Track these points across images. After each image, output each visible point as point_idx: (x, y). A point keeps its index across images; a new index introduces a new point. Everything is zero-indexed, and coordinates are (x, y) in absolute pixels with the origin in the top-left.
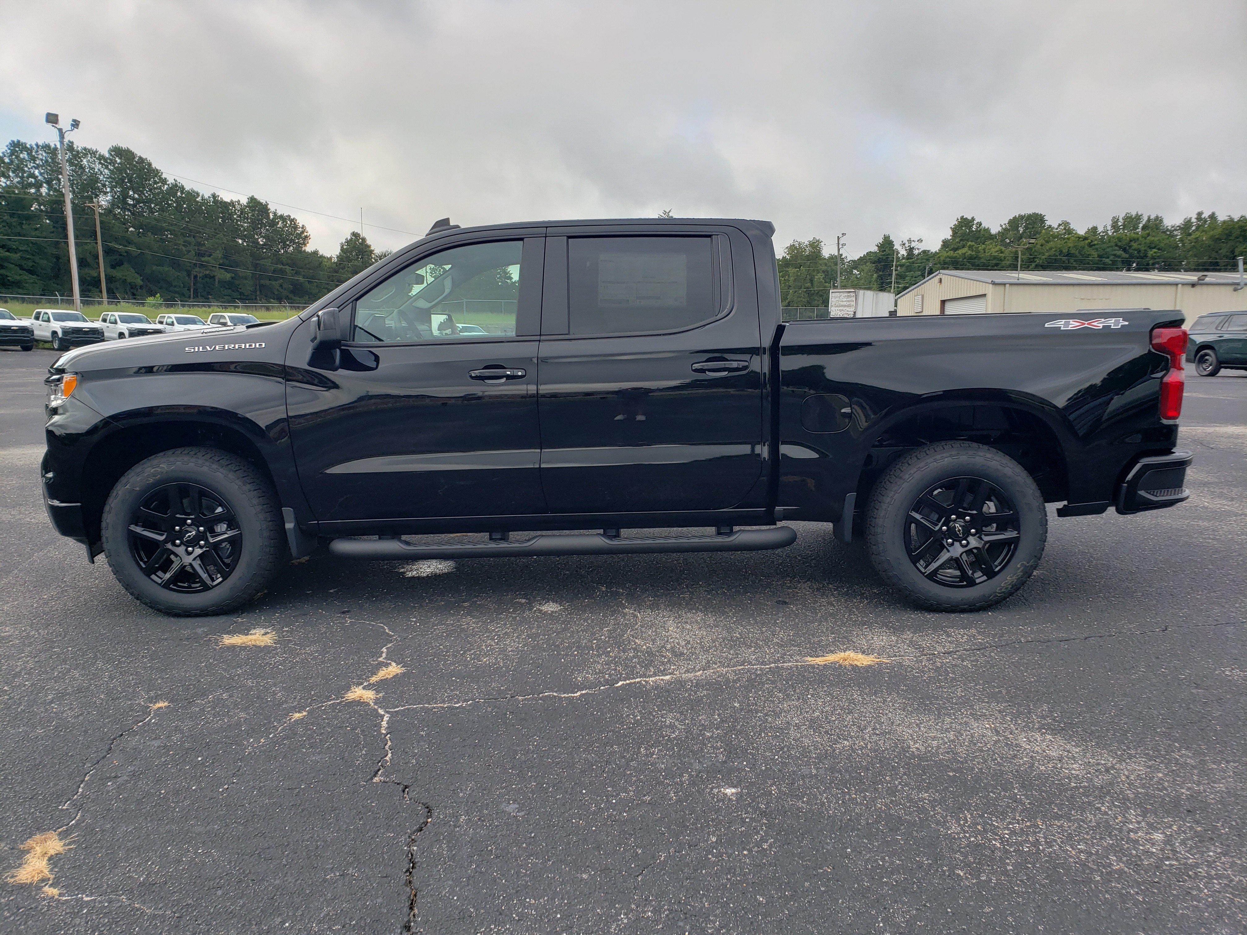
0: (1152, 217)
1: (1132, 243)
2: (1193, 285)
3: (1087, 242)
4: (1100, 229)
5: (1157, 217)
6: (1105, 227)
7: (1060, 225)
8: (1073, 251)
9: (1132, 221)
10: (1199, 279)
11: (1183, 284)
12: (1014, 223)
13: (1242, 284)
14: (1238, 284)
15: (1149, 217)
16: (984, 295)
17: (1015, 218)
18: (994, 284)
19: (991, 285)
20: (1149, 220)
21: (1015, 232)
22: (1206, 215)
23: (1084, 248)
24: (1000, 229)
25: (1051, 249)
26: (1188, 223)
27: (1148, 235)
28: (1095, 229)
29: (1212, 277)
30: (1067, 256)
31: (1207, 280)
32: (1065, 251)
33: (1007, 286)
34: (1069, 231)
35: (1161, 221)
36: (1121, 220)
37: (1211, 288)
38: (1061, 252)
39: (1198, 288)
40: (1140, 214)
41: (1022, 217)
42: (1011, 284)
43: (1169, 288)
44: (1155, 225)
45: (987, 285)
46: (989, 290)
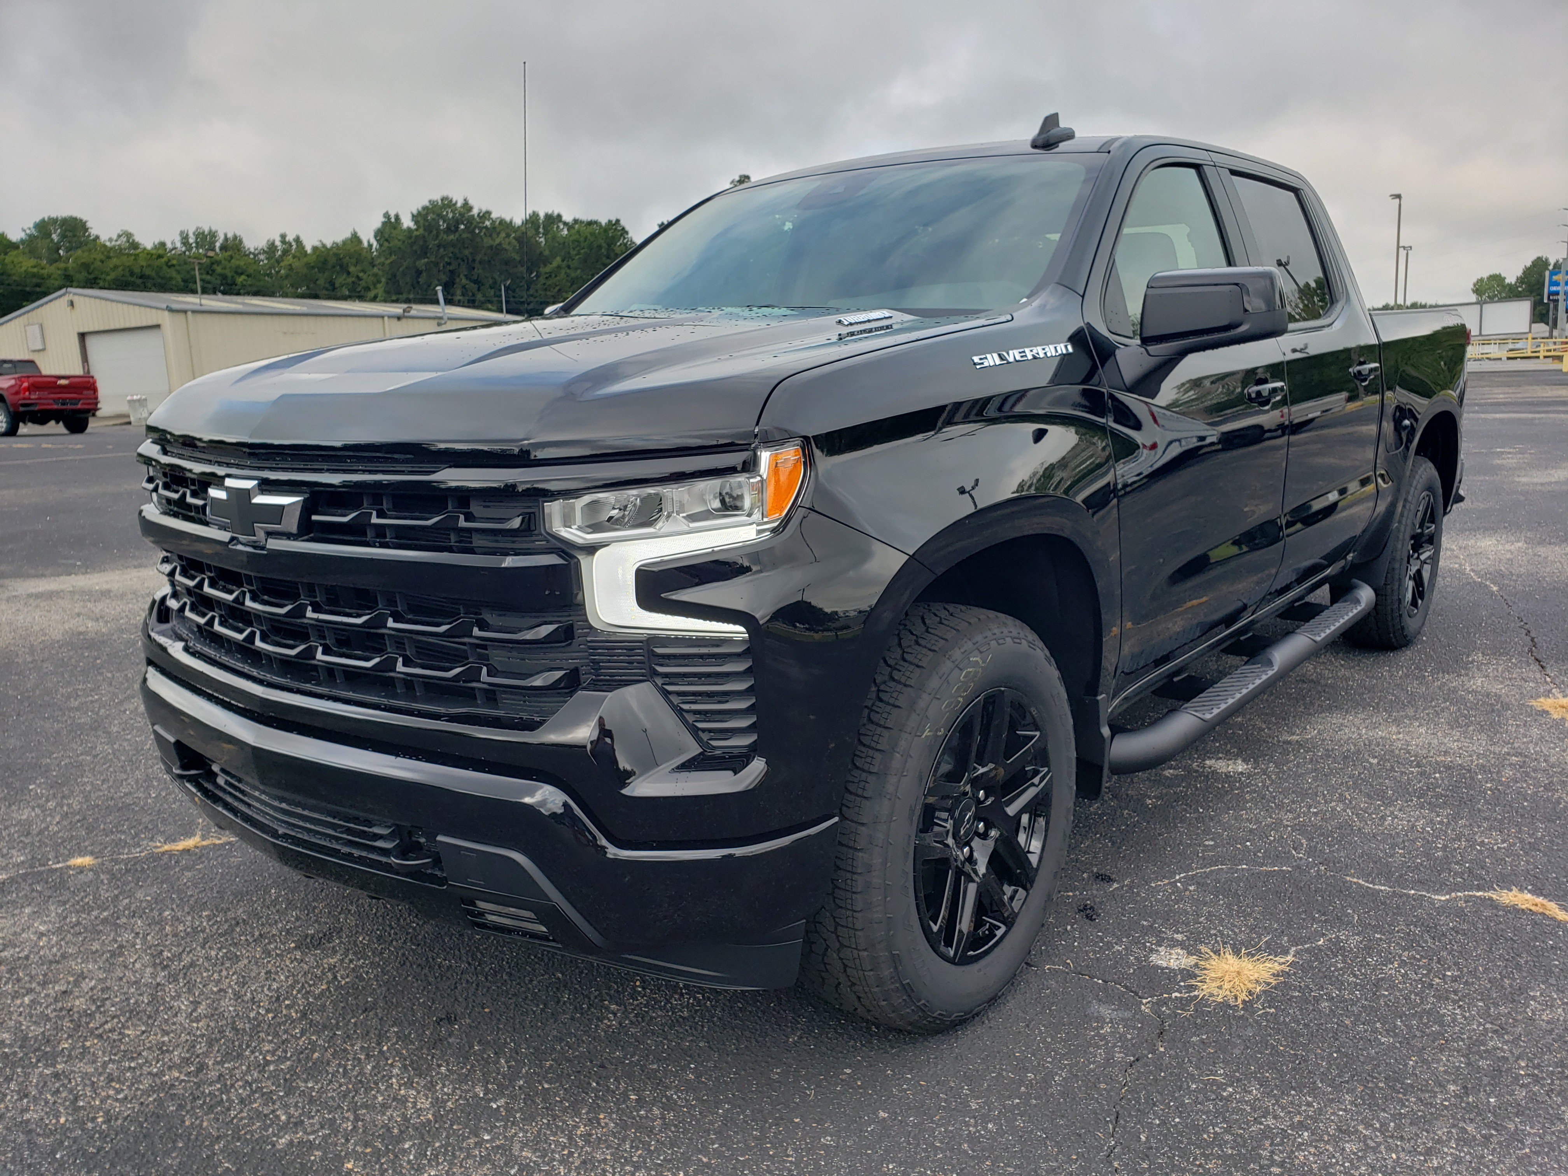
0: (230, 235)
1: (215, 267)
2: (399, 318)
3: (163, 260)
4: (169, 246)
5: (235, 237)
6: (173, 243)
7: (119, 236)
8: (148, 272)
9: (205, 239)
10: (404, 311)
11: (389, 317)
12: (44, 227)
13: (445, 318)
14: (441, 318)
15: (226, 235)
16: (158, 326)
17: (43, 221)
18: (171, 310)
19: (166, 313)
20: (226, 239)
21: (48, 240)
22: (290, 238)
23: (161, 268)
24: (22, 235)
25: (116, 267)
26: (272, 247)
27: (231, 257)
28: (163, 244)
29: (418, 309)
30: (141, 277)
31: (413, 313)
32: (137, 270)
33: (189, 313)
34: (135, 245)
35: (241, 241)
36: (191, 234)
37: (416, 321)
38: (132, 274)
39: (404, 321)
40: (214, 229)
41: (54, 221)
42: (194, 312)
43: (375, 320)
44: (233, 246)
45: (159, 312)
46: (164, 319)
